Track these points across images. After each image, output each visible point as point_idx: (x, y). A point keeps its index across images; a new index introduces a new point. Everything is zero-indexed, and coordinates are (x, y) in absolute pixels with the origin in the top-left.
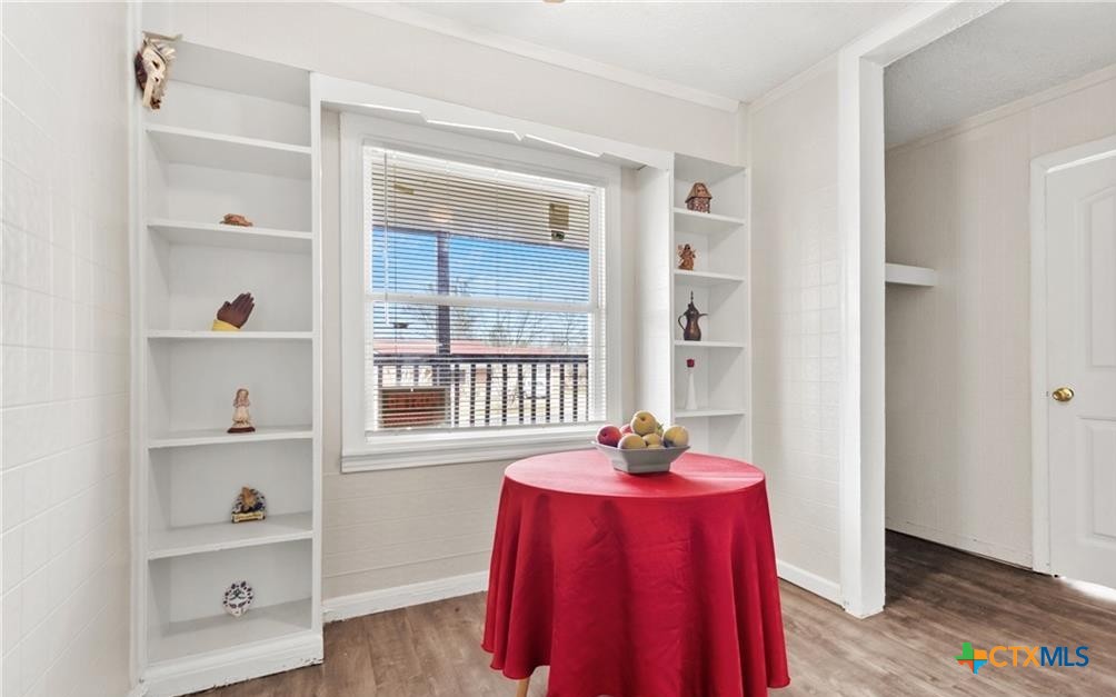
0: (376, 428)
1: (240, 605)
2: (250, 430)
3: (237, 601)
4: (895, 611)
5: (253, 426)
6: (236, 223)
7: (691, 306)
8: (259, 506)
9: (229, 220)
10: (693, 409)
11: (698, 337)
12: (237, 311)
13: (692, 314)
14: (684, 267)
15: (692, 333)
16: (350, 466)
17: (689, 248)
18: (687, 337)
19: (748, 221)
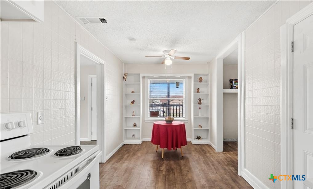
0: (150, 117)
2: (134, 116)
3: (133, 136)
4: (224, 152)
7: (200, 99)
9: (132, 92)
10: (200, 116)
11: (201, 104)
12: (133, 102)
13: (200, 100)
14: (197, 92)
15: (200, 103)
16: (146, 121)
17: (198, 88)
18: (199, 104)
19: (210, 83)
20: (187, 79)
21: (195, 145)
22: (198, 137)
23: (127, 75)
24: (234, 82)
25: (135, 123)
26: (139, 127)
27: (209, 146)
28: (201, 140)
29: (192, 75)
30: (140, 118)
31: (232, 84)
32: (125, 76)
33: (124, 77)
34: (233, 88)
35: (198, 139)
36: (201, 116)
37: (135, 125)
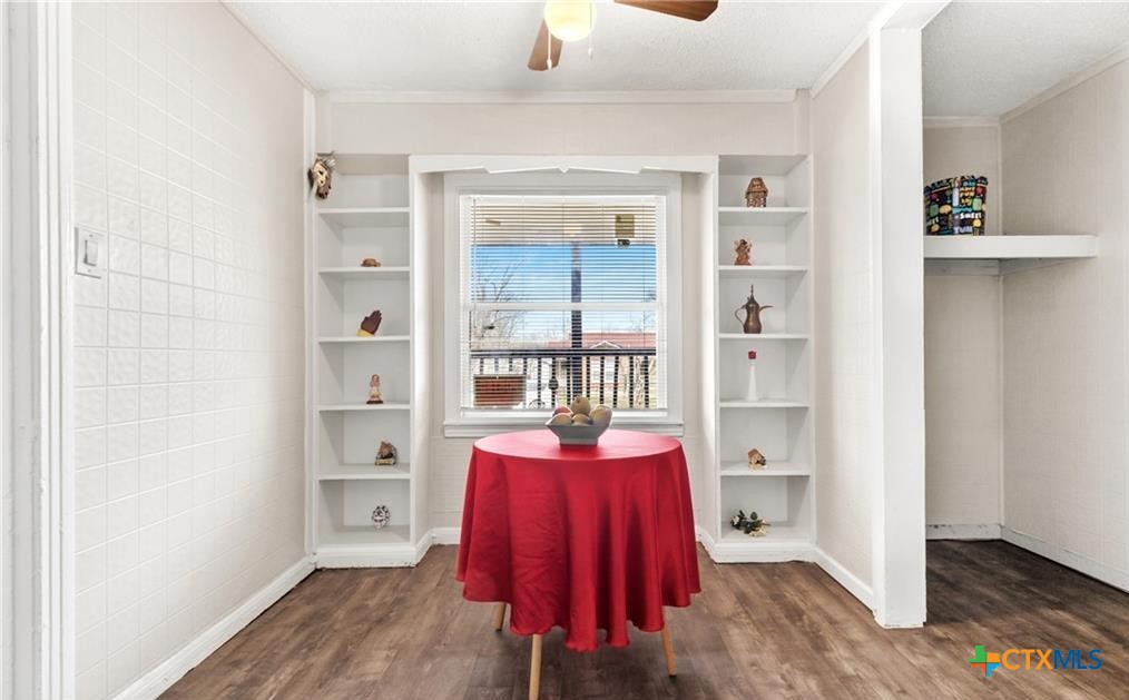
0: (472, 406)
1: (381, 521)
2: (380, 402)
3: (379, 518)
4: (938, 631)
5: (382, 399)
6: (369, 265)
7: (752, 300)
8: (390, 456)
9: (366, 263)
10: (752, 400)
11: (758, 330)
12: (372, 323)
13: (752, 307)
14: (739, 262)
15: (752, 326)
16: (449, 433)
17: (744, 243)
18: (747, 330)
19: (811, 210)
20: (676, 195)
21: (727, 567)
22: (742, 516)
23: (331, 162)
24: (956, 195)
25: (385, 445)
26: (407, 467)
27: (814, 573)
28: (762, 535)
29: (708, 165)
30: (408, 411)
31: (945, 209)
32: (318, 167)
33: (310, 175)
34: (952, 233)
35: (747, 532)
36: (760, 400)
37: (388, 455)
